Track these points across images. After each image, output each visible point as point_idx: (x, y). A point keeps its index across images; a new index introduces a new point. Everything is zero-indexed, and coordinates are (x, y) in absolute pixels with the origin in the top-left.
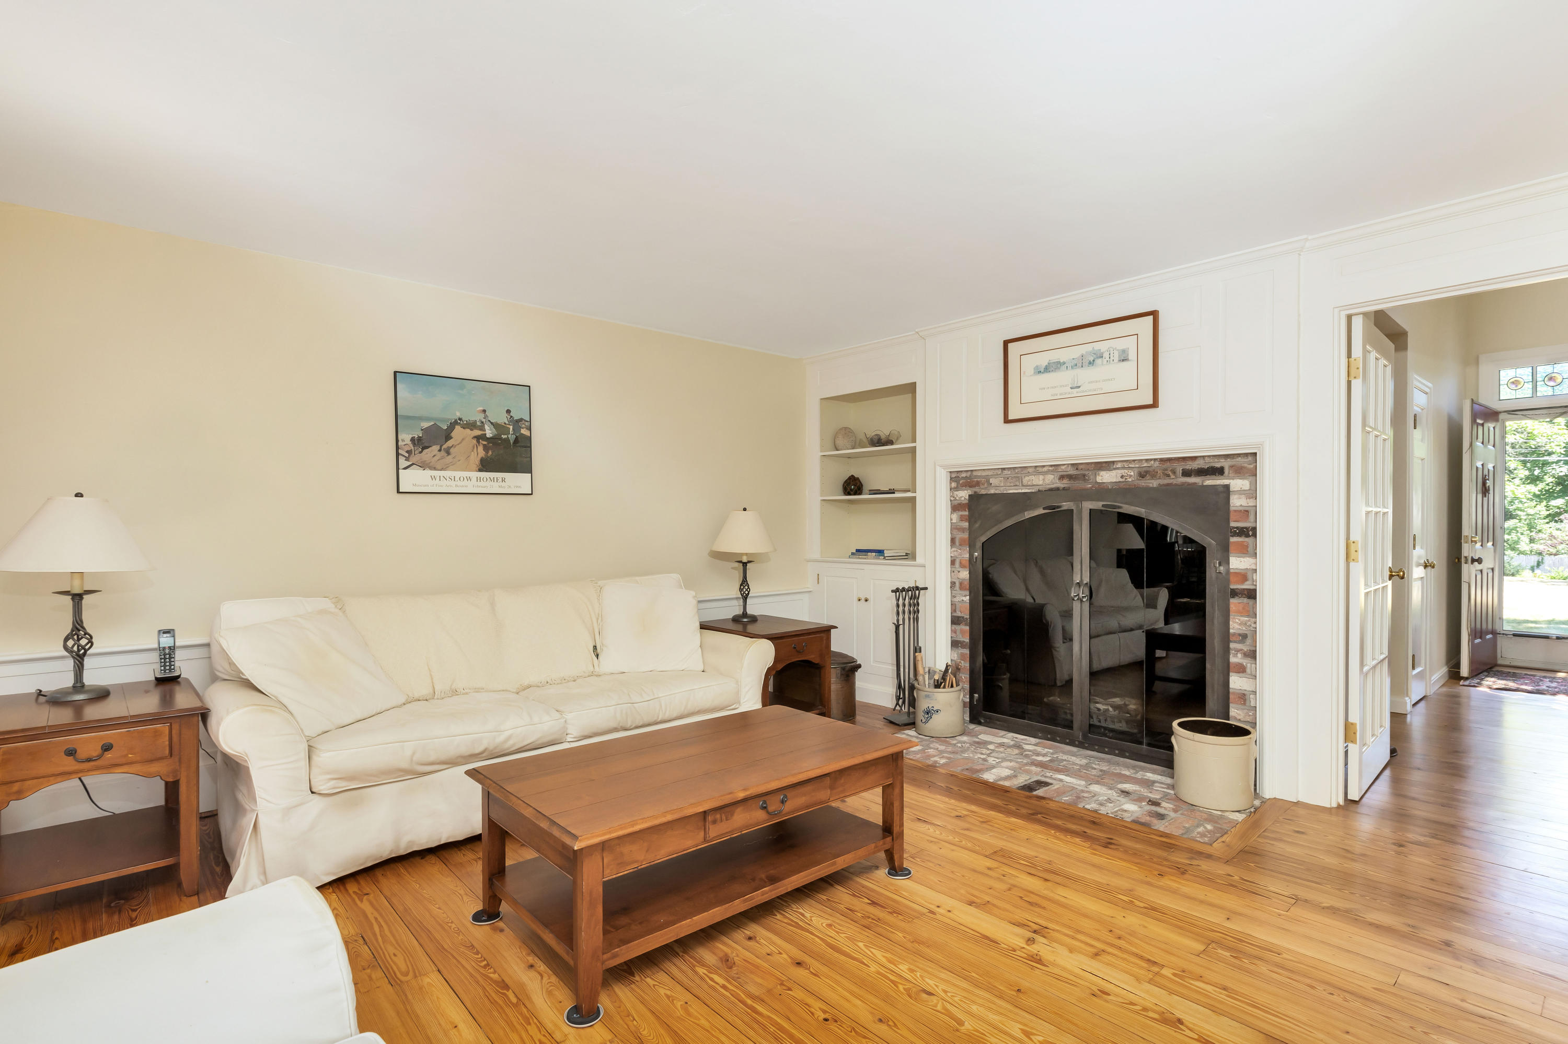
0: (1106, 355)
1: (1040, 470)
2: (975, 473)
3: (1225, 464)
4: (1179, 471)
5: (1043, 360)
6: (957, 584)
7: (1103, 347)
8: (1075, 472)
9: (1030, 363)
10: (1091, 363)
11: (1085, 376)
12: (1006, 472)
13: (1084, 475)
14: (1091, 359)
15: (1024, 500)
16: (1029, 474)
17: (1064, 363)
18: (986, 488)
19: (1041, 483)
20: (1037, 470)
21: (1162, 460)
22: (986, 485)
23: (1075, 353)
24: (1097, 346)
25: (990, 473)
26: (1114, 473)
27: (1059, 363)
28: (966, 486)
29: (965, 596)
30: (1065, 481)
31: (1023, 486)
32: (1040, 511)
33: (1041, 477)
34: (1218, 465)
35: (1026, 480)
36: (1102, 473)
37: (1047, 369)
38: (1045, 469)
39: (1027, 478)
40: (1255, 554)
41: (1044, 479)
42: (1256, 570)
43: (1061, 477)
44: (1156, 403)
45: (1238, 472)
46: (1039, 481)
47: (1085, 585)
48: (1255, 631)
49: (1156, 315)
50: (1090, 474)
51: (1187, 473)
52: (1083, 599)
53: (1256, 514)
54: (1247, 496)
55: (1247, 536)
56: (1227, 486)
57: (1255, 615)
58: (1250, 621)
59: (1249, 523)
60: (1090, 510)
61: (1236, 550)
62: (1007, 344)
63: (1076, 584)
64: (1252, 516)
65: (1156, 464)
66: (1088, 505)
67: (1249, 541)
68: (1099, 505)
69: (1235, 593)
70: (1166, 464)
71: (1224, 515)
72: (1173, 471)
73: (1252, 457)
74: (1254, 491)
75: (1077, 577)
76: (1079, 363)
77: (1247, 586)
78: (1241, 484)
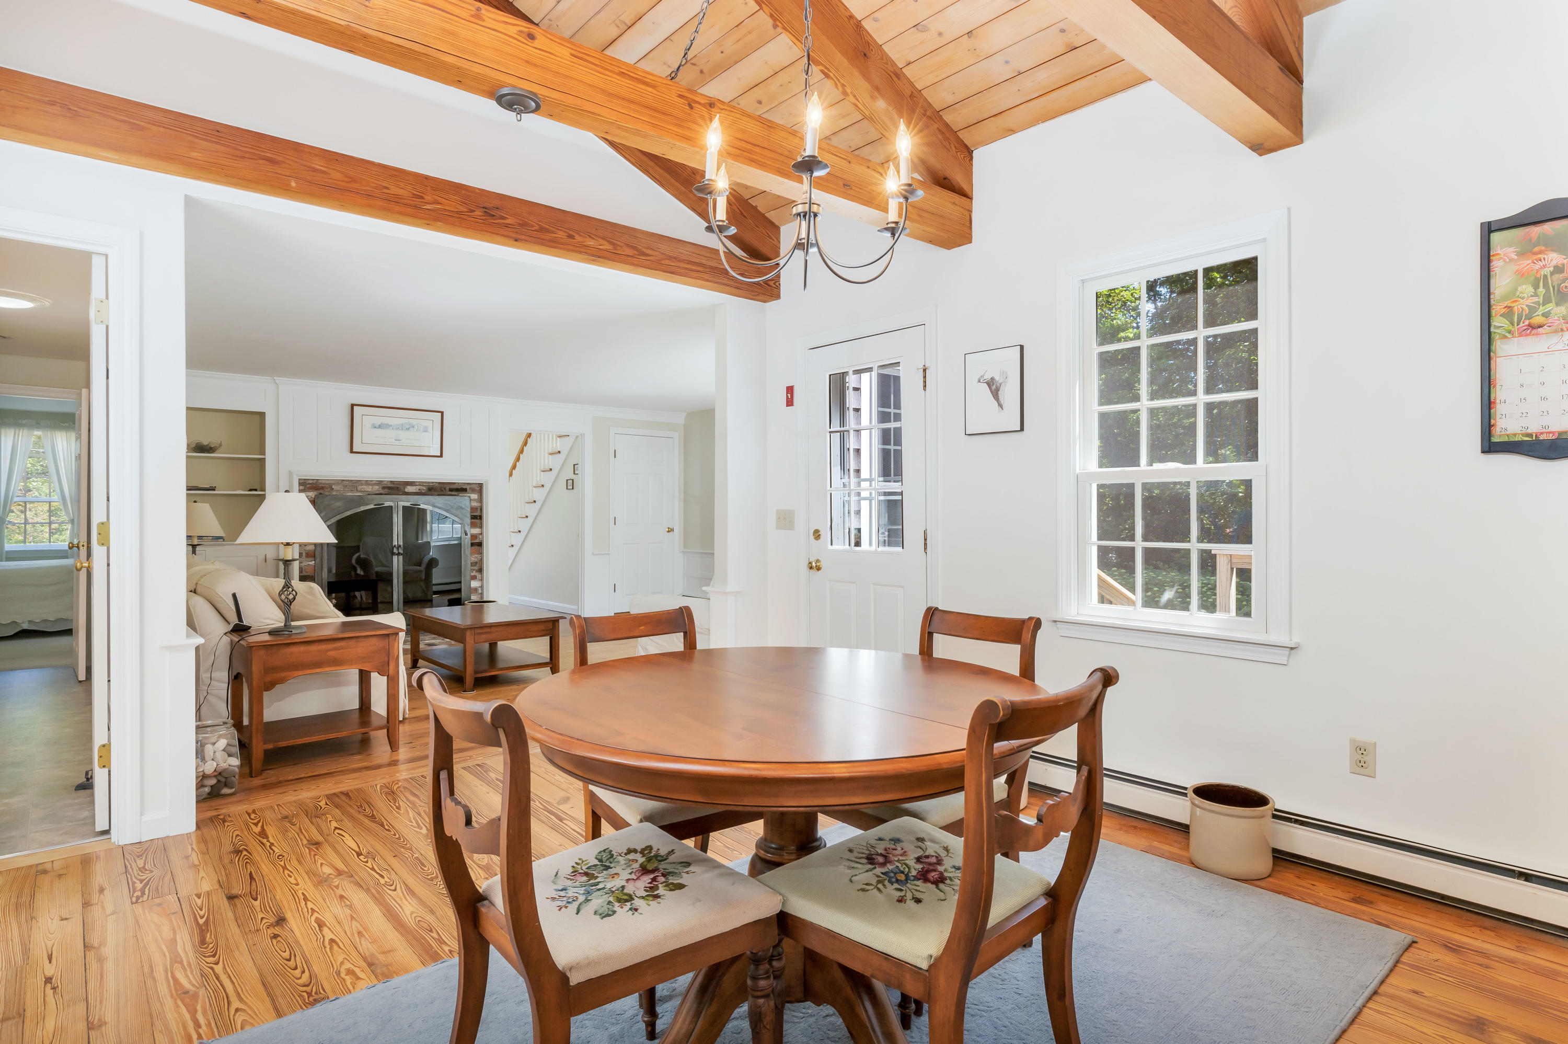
0: (416, 426)
1: (370, 483)
2: (320, 481)
3: (468, 487)
4: (448, 488)
5: (379, 421)
6: (304, 554)
7: (414, 422)
8: (392, 486)
9: (368, 421)
10: (408, 429)
11: (403, 435)
12: (345, 482)
13: (398, 488)
14: (408, 427)
15: (360, 501)
16: (362, 484)
17: (391, 426)
18: (329, 492)
19: (370, 490)
20: (367, 483)
21: (439, 483)
22: (329, 489)
23: (398, 422)
24: (411, 421)
25: (332, 482)
26: (414, 487)
27: (387, 425)
28: (312, 489)
29: (311, 561)
30: (386, 490)
31: (357, 491)
32: (372, 506)
33: (370, 487)
34: (464, 487)
35: (360, 488)
36: (408, 487)
37: (380, 427)
38: (373, 482)
39: (360, 487)
40: (481, 527)
41: (372, 489)
42: (481, 534)
43: (384, 488)
44: (441, 456)
45: (473, 491)
46: (369, 489)
47: (400, 546)
48: (481, 560)
49: (442, 413)
50: (401, 487)
51: (451, 490)
52: (399, 554)
53: (481, 509)
54: (477, 502)
55: (477, 519)
56: (470, 497)
57: (481, 553)
58: (479, 556)
59: (478, 514)
60: (403, 506)
61: (473, 525)
62: (353, 406)
63: (395, 546)
64: (479, 510)
65: (437, 485)
66: (402, 504)
67: (478, 521)
68: (408, 504)
69: (472, 544)
70: (442, 485)
71: (469, 510)
72: (445, 489)
73: (481, 485)
74: (480, 500)
75: (395, 543)
76: (401, 428)
77: (477, 541)
78: (474, 496)
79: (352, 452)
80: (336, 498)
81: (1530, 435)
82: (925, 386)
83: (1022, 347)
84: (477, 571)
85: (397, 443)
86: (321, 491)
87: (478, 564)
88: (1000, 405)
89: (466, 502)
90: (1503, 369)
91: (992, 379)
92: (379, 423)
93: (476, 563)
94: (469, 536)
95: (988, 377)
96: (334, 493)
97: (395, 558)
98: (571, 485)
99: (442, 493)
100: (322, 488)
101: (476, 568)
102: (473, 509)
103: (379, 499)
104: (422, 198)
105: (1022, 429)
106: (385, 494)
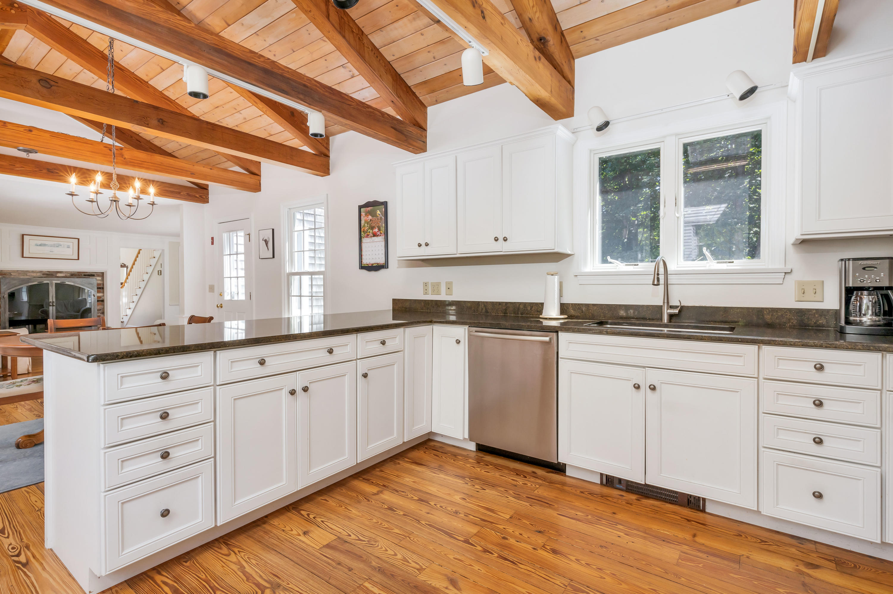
0: (63, 245)
2: (4, 271)
3: (95, 274)
4: (83, 274)
5: (39, 243)
7: (61, 243)
8: (49, 273)
9: (33, 242)
11: (55, 249)
12: (19, 271)
13: (52, 274)
14: (58, 245)
15: (29, 280)
16: (30, 272)
17: (47, 245)
20: (33, 272)
21: (78, 272)
22: (9, 275)
23: (52, 243)
24: (59, 243)
25: (11, 271)
26: (62, 274)
27: (45, 244)
30: (45, 275)
31: (27, 275)
32: (36, 283)
33: (35, 274)
34: (92, 274)
35: (29, 274)
36: (59, 274)
37: (40, 245)
38: (37, 271)
40: (103, 293)
41: (36, 275)
42: (103, 296)
43: (43, 274)
44: (78, 259)
45: (98, 276)
46: (35, 275)
47: (54, 302)
48: (104, 308)
49: (79, 239)
50: (54, 274)
51: (85, 275)
52: (53, 306)
53: (103, 285)
54: (101, 281)
55: (101, 289)
56: (96, 279)
57: (104, 305)
58: (102, 307)
59: (101, 286)
60: (56, 283)
61: (98, 292)
62: (23, 235)
63: (51, 302)
64: (102, 285)
65: (76, 273)
66: (54, 282)
67: (102, 290)
68: (59, 282)
69: (98, 301)
70: (79, 273)
71: (96, 285)
72: (81, 275)
73: (103, 273)
74: (103, 280)
75: (51, 300)
76: (54, 246)
77: (101, 299)
78: (100, 278)
79: (23, 257)
80: (14, 279)
81: (367, 264)
82: (249, 240)
83: (273, 230)
84: (101, 313)
85: (51, 253)
86: (4, 276)
87: (101, 310)
88: (268, 249)
89: (96, 281)
90: (364, 245)
91: (266, 239)
92: (40, 244)
93: (101, 309)
94: (96, 297)
95: (265, 239)
96: (12, 277)
97: (51, 308)
98: (160, 273)
99: (79, 277)
100: (5, 274)
101: (101, 312)
102: (98, 284)
103: (40, 280)
104: (14, 165)
105: (274, 257)
106: (45, 277)
